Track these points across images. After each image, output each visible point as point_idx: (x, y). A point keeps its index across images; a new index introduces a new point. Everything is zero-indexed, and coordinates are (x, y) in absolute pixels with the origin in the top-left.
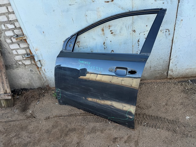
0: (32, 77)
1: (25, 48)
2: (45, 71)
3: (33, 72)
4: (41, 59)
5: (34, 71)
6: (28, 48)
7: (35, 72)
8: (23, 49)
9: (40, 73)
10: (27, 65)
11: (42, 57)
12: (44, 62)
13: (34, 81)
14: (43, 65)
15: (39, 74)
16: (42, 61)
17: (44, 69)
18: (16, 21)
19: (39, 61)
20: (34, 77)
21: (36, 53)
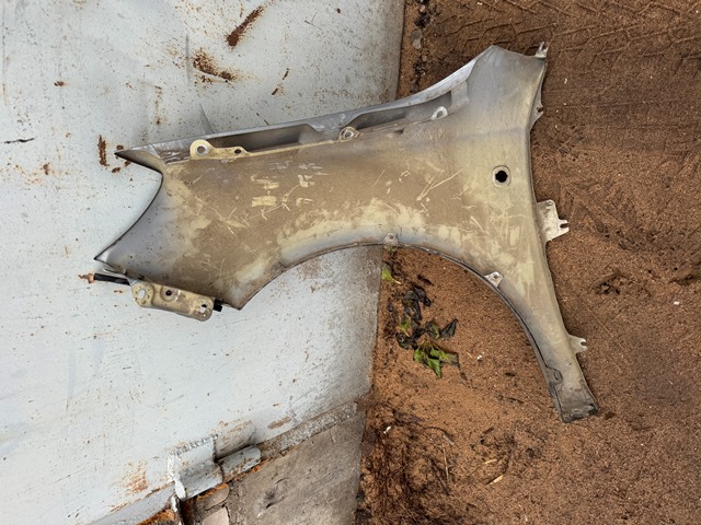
0: (306, 494)
2: (287, 420)
3: (280, 489)
4: (205, 452)
5: (274, 485)
7: (277, 478)
9: (288, 449)
11: (194, 444)
12: (231, 427)
13: (322, 482)
14: (246, 434)
15: (295, 452)
16: (221, 445)
17: (273, 426)
19: (218, 460)
20: (302, 484)
21: (161, 485)
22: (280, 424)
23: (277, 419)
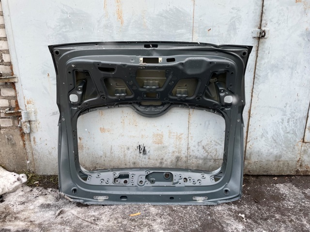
1: (8, 96)
2: (35, 143)
3: (12, 143)
4: (33, 118)
5: (14, 140)
6: (15, 97)
8: (5, 98)
9: (24, 144)
10: (4, 128)
11: (36, 115)
12: (38, 125)
14: (34, 130)
15: (23, 147)
16: (33, 123)
17: (34, 138)
18: (5, 52)
19: (29, 122)
20: (11, 150)
21: (27, 107)
22: (34, 141)
23: (36, 140)
